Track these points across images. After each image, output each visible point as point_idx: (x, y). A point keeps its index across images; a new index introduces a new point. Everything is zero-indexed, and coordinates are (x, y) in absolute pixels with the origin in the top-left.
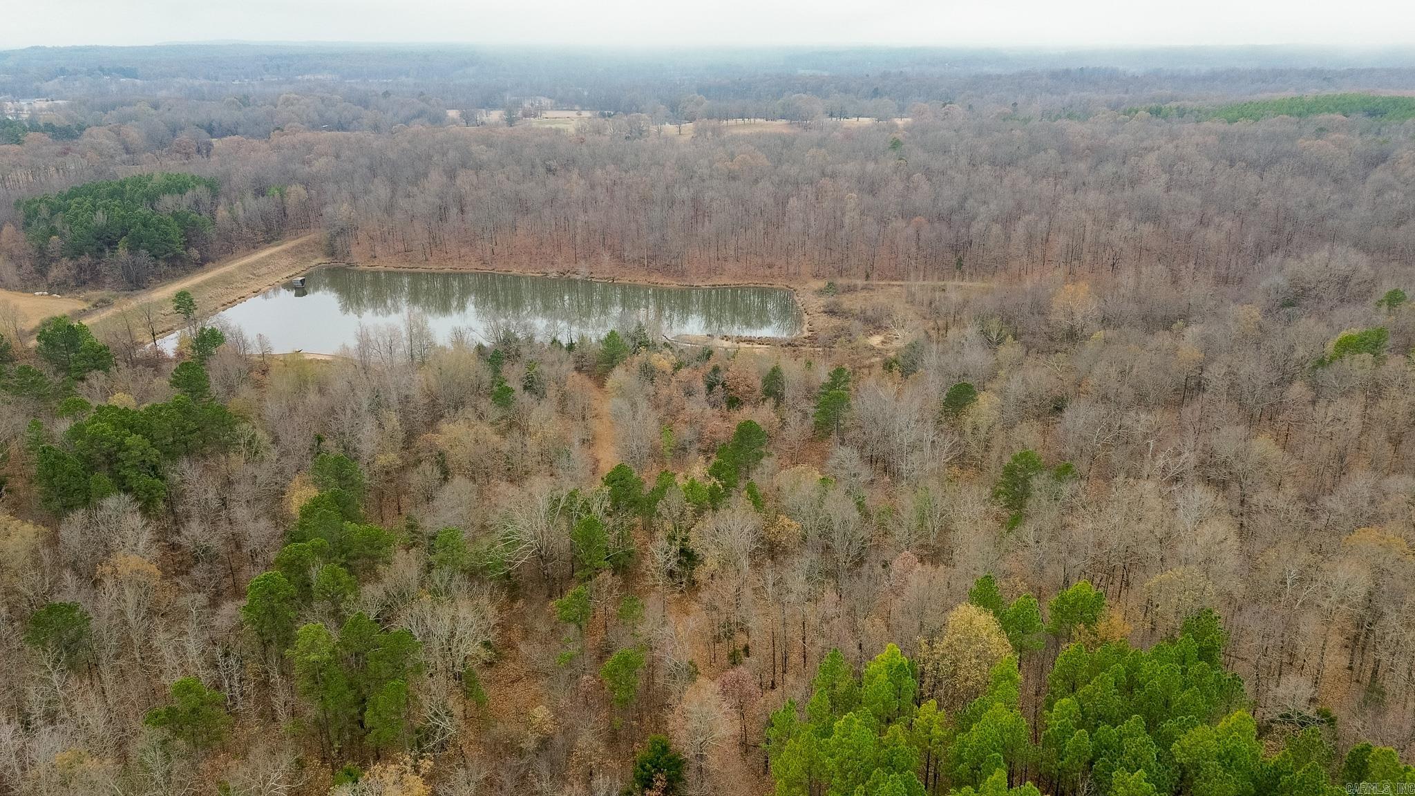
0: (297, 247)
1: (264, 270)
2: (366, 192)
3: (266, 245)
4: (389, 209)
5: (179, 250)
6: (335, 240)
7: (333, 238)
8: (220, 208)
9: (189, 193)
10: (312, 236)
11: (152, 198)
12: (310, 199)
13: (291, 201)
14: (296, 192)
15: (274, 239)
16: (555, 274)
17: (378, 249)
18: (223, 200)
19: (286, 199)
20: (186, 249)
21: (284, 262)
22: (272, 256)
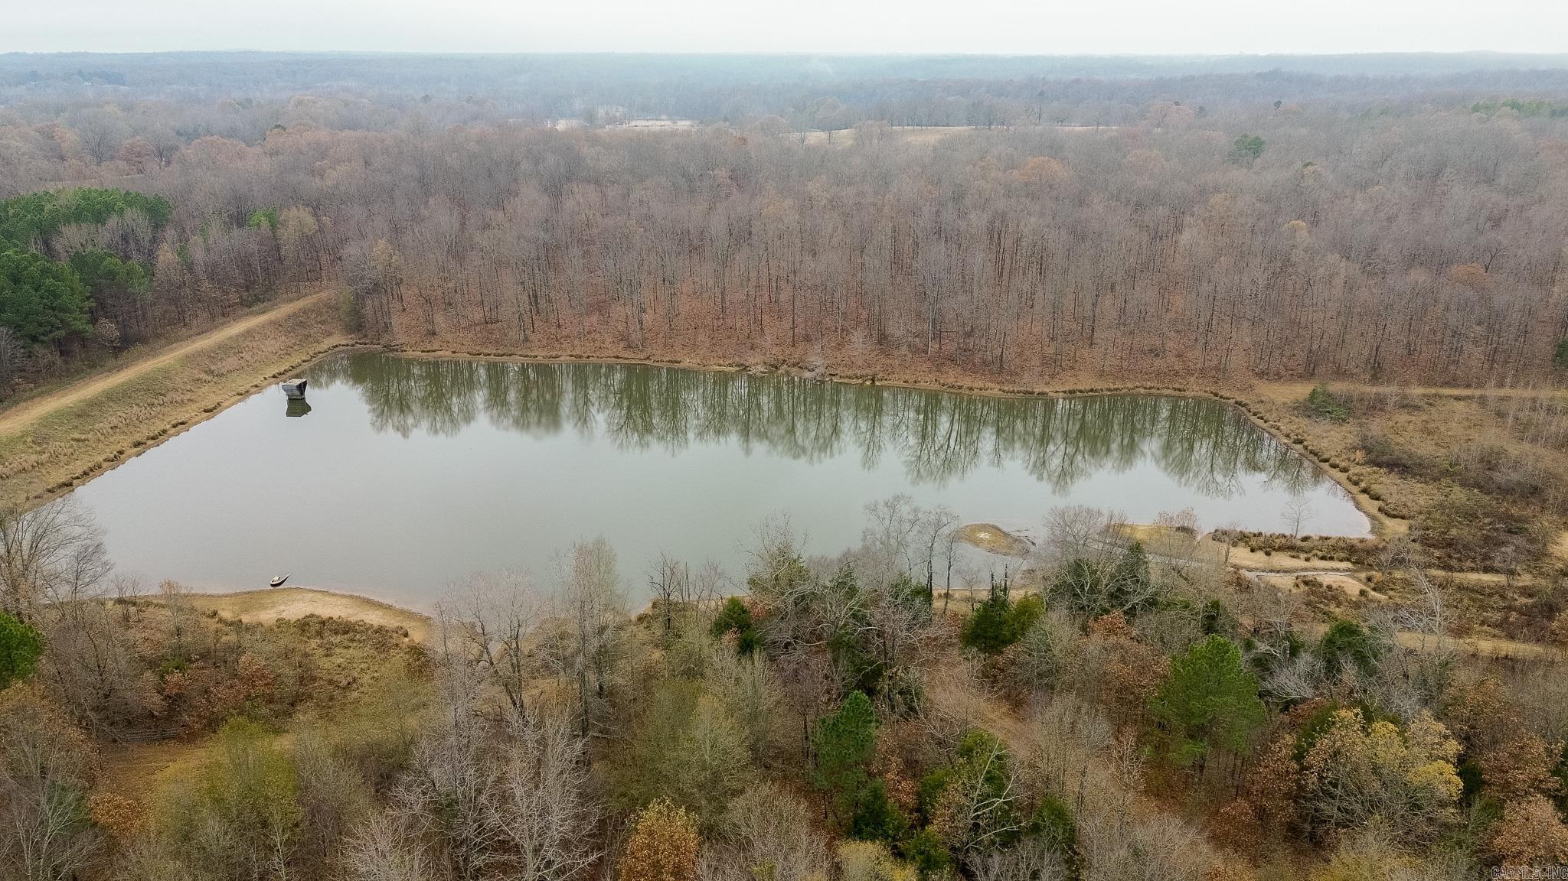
0: (295, 315)
1: (231, 362)
2: (416, 218)
3: (247, 310)
4: (458, 252)
5: (79, 325)
6: (364, 305)
7: (359, 299)
8: (165, 246)
9: (113, 221)
10: (324, 295)
11: (46, 231)
12: (321, 230)
13: (288, 235)
14: (297, 220)
15: (259, 300)
16: (761, 368)
17: (439, 319)
18: (170, 233)
19: (280, 232)
20: (94, 321)
21: (272, 345)
22: (248, 334)
